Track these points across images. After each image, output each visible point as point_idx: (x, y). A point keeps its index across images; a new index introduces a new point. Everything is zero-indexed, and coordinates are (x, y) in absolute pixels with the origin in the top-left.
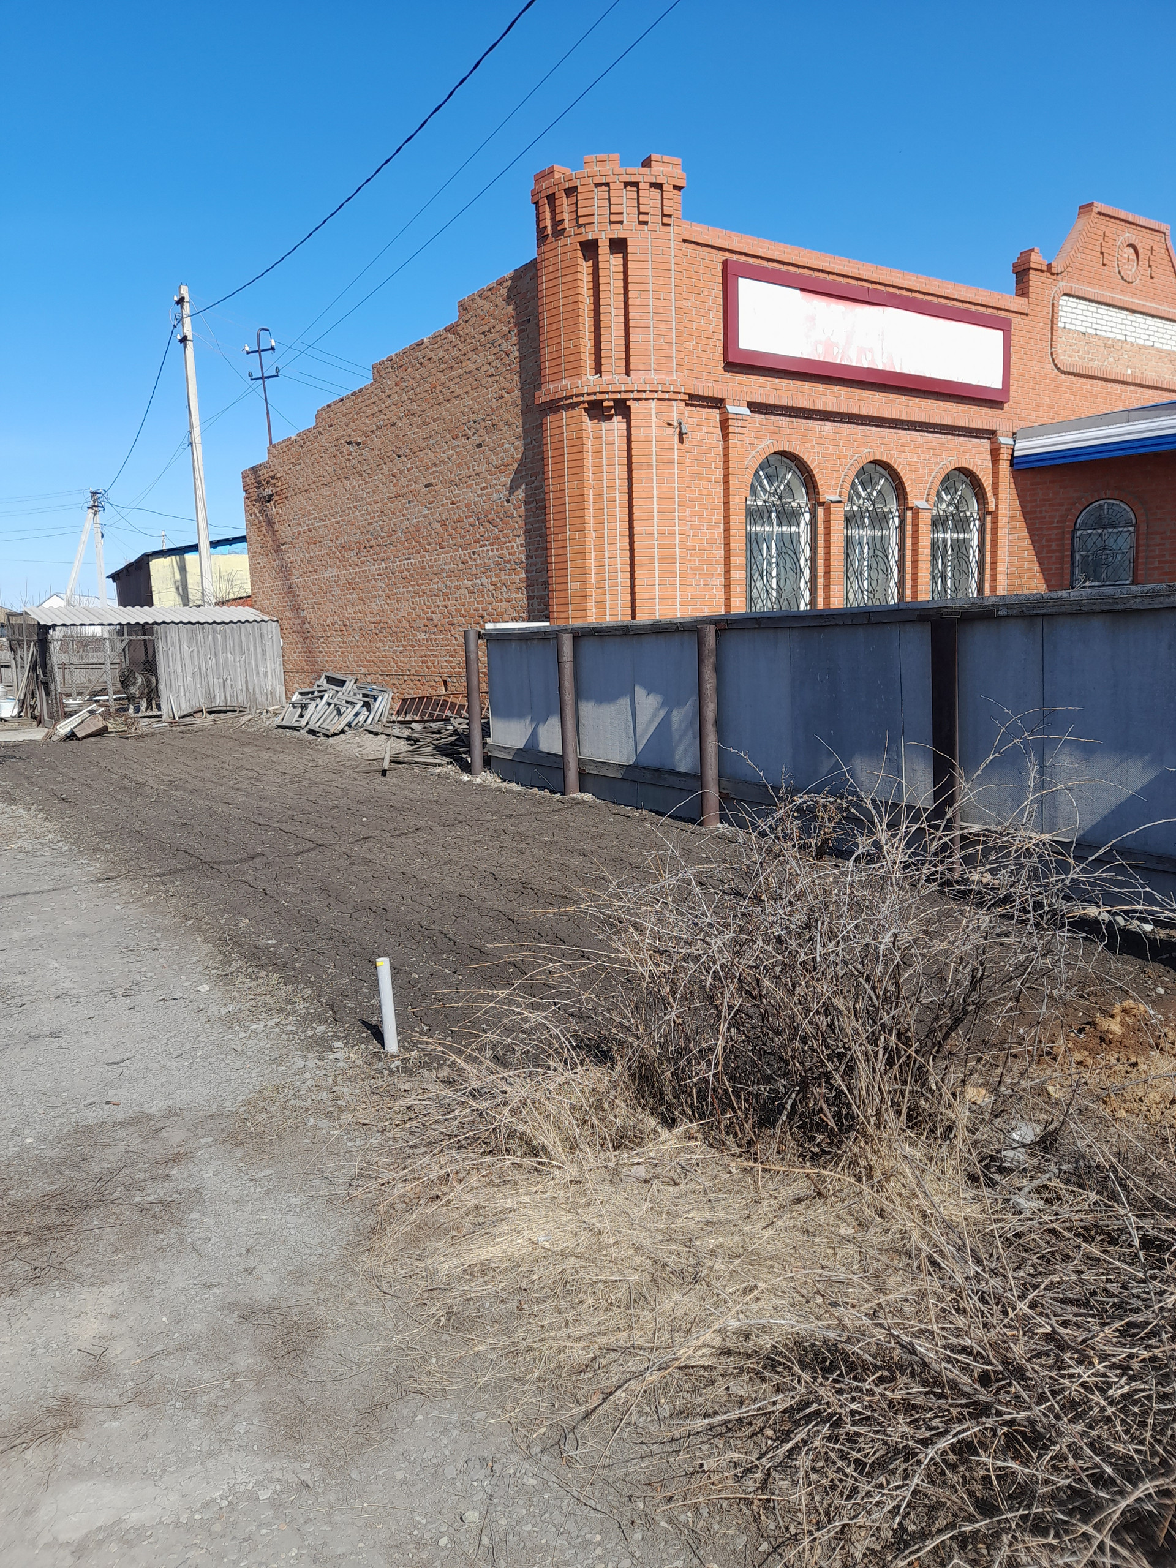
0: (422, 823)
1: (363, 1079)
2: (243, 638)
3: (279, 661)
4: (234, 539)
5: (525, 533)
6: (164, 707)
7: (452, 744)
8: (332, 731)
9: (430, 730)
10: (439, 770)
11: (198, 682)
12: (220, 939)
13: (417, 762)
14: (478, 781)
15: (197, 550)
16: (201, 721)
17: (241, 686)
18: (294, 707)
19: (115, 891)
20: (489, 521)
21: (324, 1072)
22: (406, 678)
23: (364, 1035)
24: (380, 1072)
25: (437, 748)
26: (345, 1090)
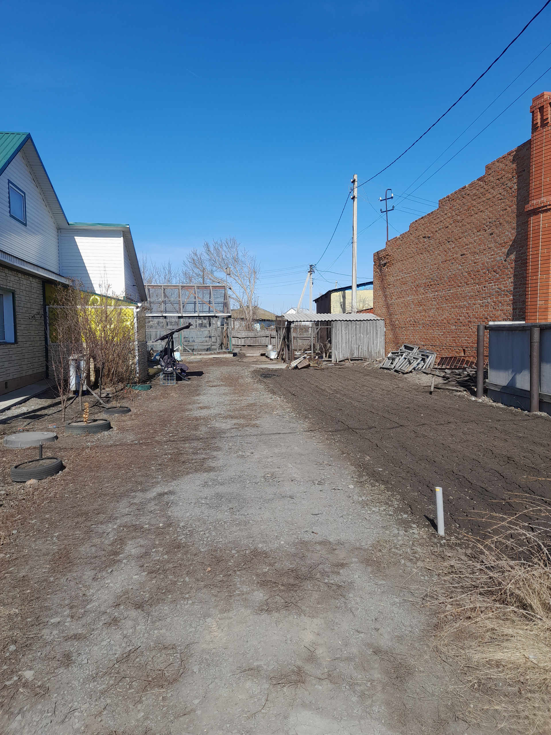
0: (451, 419)
1: (427, 546)
2: (368, 327)
3: (383, 338)
4: (367, 283)
5: (514, 276)
6: (333, 357)
7: (466, 381)
8: (406, 371)
9: (455, 373)
10: (459, 393)
11: (348, 346)
12: (358, 465)
13: (447, 389)
14: (480, 400)
15: (351, 289)
16: (348, 364)
17: (365, 349)
18: (389, 359)
19: (314, 436)
20: (494, 271)
21: (408, 538)
22: (444, 347)
23: (427, 523)
24: (436, 544)
25: (458, 382)
26: (419, 550)
